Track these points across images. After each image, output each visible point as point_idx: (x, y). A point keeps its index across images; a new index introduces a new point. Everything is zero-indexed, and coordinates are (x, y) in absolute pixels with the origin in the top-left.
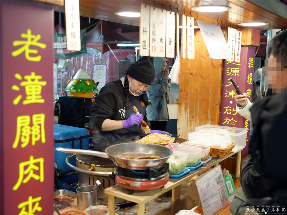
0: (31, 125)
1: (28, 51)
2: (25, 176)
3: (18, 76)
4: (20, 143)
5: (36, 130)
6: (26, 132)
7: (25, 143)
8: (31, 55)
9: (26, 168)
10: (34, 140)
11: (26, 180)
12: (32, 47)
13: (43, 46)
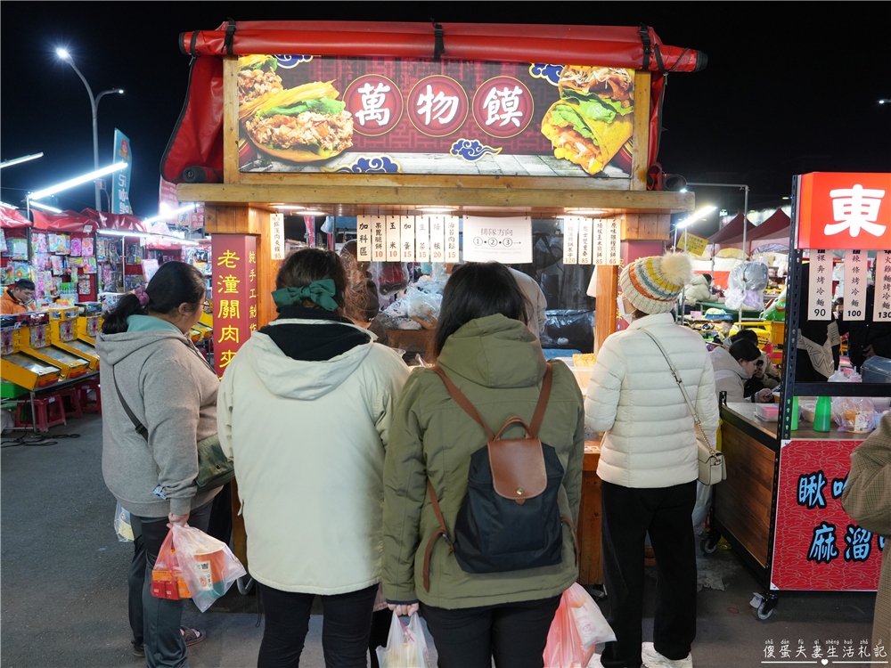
0: (229, 306)
1: (227, 262)
2: (226, 336)
3: (221, 277)
4: (222, 315)
5: (233, 310)
6: (226, 309)
7: (226, 316)
8: (229, 264)
9: (226, 331)
10: (231, 315)
11: (226, 339)
12: (229, 260)
13: (238, 259)
